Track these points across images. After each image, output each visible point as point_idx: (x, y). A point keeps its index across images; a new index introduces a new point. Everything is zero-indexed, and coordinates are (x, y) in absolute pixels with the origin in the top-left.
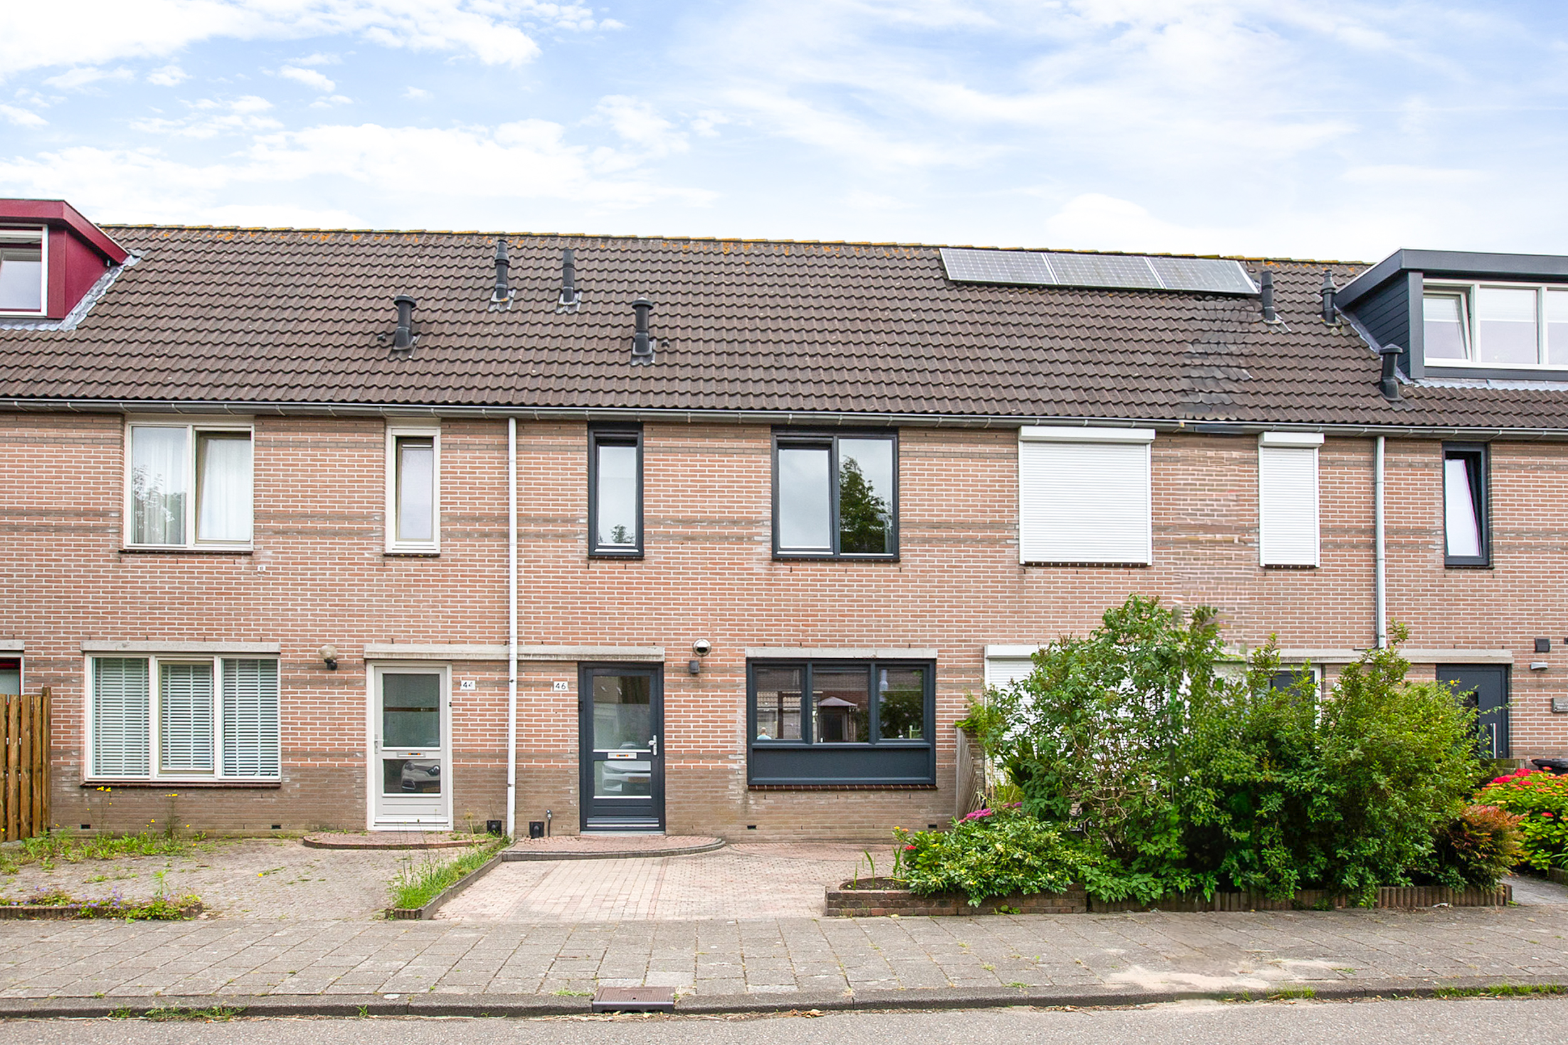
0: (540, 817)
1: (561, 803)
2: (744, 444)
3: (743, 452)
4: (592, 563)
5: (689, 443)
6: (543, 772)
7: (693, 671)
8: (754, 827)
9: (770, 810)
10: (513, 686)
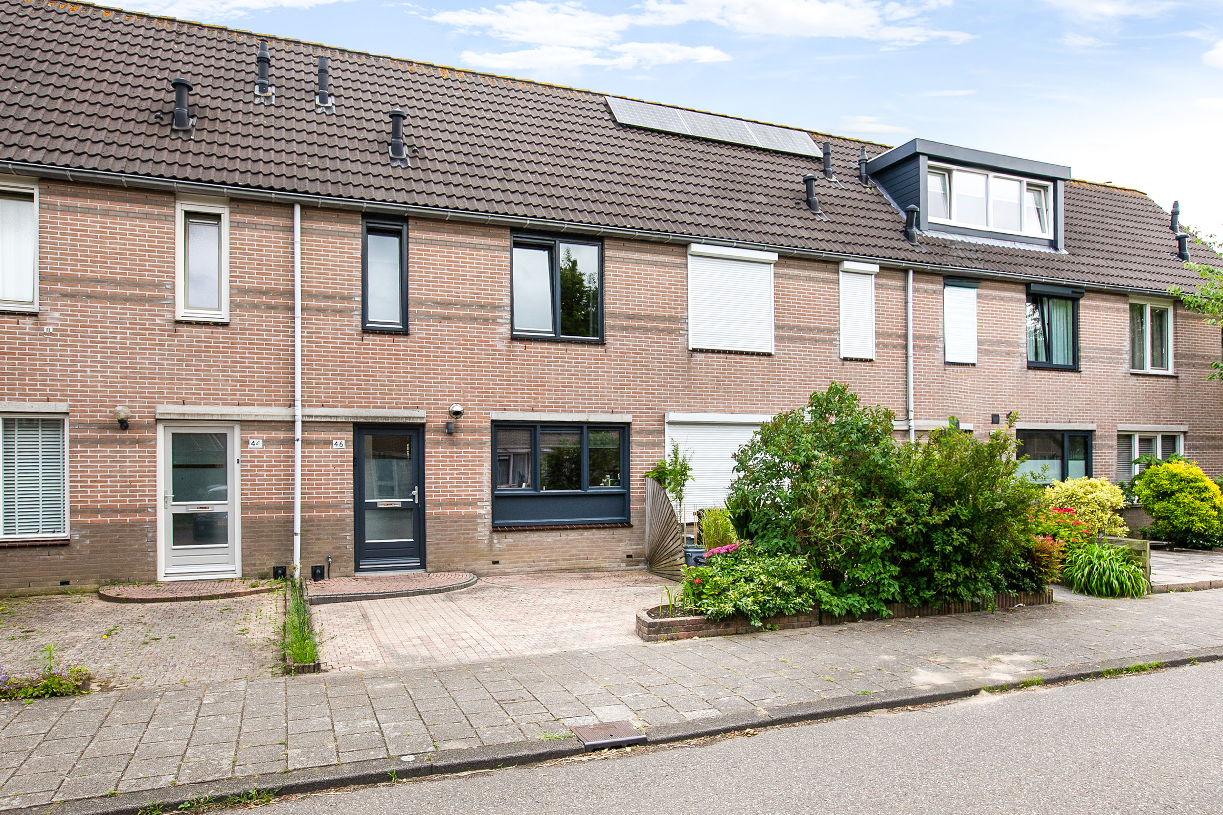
0: (320, 562)
1: (339, 548)
2: (489, 241)
3: (489, 248)
4: (366, 337)
5: (445, 237)
6: (323, 521)
7: (450, 430)
8: (497, 562)
9: (510, 548)
10: (298, 445)
